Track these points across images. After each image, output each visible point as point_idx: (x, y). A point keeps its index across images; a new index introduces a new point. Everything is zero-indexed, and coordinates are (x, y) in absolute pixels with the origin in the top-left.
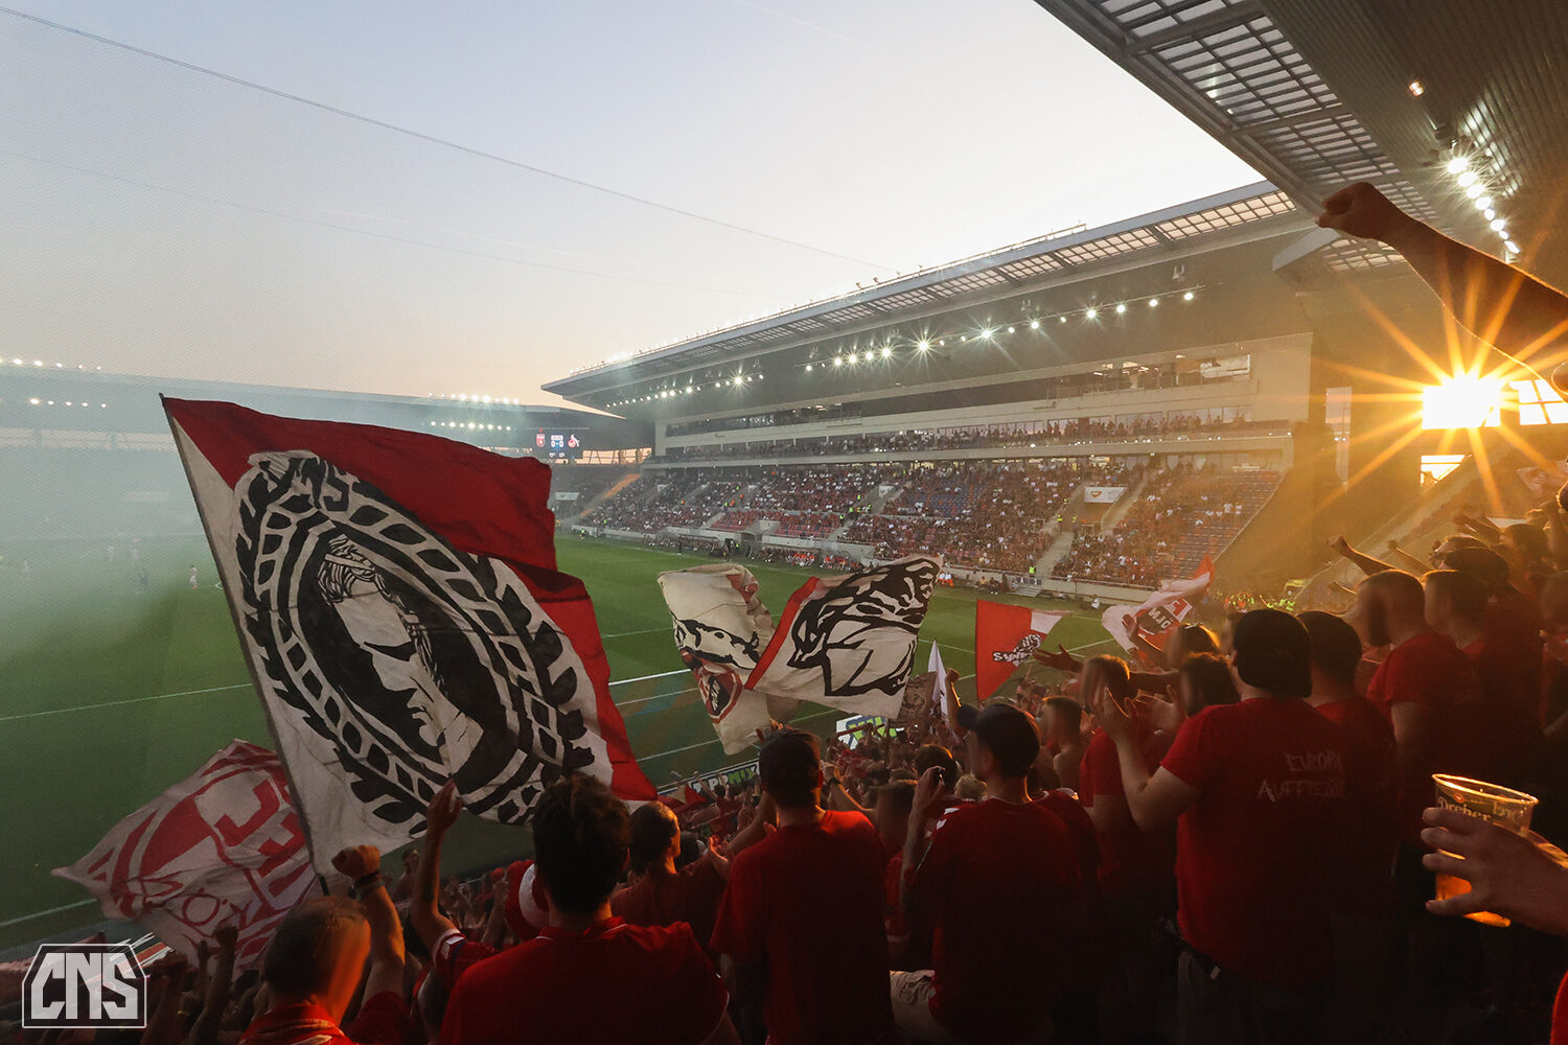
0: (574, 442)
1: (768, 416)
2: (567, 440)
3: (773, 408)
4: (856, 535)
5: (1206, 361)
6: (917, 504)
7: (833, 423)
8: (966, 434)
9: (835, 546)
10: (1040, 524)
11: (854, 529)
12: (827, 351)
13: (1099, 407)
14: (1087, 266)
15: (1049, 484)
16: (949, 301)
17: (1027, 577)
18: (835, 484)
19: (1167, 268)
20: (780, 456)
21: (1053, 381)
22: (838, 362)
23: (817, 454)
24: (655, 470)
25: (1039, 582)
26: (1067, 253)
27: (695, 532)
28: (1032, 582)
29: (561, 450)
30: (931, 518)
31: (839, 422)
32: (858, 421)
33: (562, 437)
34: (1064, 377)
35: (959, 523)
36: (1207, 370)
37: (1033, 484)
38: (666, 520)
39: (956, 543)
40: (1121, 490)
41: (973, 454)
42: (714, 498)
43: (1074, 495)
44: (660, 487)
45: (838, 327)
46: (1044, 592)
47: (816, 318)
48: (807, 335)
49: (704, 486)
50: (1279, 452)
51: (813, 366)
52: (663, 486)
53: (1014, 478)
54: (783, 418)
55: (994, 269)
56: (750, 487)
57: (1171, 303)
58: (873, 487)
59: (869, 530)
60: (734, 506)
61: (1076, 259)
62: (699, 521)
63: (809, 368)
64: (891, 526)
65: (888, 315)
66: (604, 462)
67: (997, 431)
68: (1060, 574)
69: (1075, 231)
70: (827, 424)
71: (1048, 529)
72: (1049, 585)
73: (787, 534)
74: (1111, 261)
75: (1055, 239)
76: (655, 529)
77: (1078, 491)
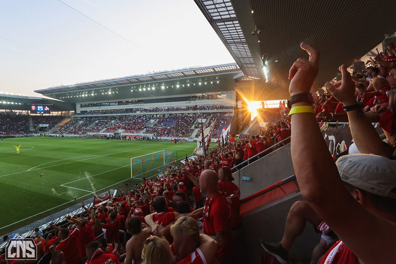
0: (47, 109)
1: (116, 102)
2: (44, 108)
3: (118, 101)
4: (148, 132)
5: (218, 94)
6: (162, 124)
7: (136, 105)
8: (171, 108)
9: (143, 135)
10: (191, 127)
11: (147, 130)
12: (138, 87)
13: (199, 103)
14: (200, 74)
15: (191, 119)
16: (170, 78)
17: (190, 138)
18: (138, 120)
19: (215, 76)
20: (121, 113)
21: (189, 97)
22: (140, 90)
23: (132, 112)
24: (77, 117)
25: (193, 139)
26: (197, 71)
27: (98, 133)
28: (192, 139)
29: (42, 111)
30: (166, 127)
31: (137, 105)
32: (143, 104)
33: (42, 107)
34: (191, 96)
35: (173, 128)
36: (219, 96)
37: (187, 119)
38: (87, 131)
39: (173, 132)
40: (205, 120)
41: (173, 112)
42: (101, 125)
43: (196, 121)
44: (81, 122)
45: (141, 81)
46: (194, 140)
47: (136, 79)
48: (133, 83)
49: (97, 121)
50: (232, 112)
51: (133, 90)
52: (82, 122)
53: (183, 118)
54: (120, 103)
55: (182, 72)
56: (112, 121)
57: (215, 83)
58: (149, 120)
59: (151, 130)
60: (109, 126)
61: (198, 72)
62: (99, 131)
63: (132, 91)
64: (156, 129)
65: (155, 80)
66: (54, 115)
67: (178, 108)
68: (197, 137)
69: (199, 67)
70: (134, 105)
71: (193, 127)
72: (195, 139)
73: (128, 132)
74: (205, 74)
75: (195, 68)
76: (83, 133)
77: (197, 120)
